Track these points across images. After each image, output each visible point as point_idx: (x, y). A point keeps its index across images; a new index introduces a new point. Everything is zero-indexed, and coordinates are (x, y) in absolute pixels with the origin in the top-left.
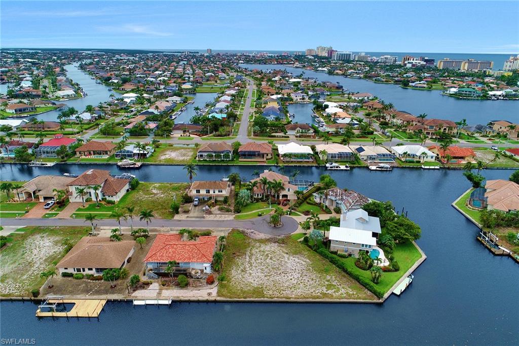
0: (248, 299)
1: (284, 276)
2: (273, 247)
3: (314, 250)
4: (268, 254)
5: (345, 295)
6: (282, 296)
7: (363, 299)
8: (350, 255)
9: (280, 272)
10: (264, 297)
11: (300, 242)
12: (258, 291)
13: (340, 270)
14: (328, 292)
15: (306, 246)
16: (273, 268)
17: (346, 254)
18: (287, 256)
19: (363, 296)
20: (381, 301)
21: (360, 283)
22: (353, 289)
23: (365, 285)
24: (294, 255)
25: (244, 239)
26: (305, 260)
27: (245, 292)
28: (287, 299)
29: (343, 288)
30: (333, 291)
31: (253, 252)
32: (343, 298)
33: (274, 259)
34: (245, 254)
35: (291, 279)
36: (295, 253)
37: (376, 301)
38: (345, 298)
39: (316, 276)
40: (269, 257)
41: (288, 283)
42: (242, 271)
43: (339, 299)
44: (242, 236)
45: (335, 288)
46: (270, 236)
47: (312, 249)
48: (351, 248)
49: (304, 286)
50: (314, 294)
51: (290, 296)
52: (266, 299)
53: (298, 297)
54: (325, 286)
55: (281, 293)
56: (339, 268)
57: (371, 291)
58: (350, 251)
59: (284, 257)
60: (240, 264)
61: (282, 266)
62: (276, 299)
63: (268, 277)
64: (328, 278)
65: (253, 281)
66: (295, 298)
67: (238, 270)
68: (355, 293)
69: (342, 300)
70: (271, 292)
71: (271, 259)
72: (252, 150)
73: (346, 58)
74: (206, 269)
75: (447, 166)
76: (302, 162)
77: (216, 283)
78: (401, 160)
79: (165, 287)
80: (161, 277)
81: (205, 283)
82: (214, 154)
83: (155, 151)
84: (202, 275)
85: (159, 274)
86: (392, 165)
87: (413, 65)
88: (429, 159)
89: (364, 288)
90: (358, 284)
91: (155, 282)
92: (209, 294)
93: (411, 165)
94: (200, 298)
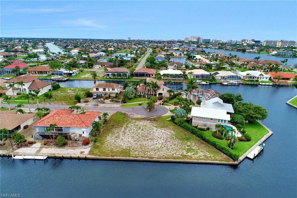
0: (115, 158)
1: (151, 142)
2: (147, 123)
3: (178, 125)
4: (141, 127)
5: (203, 157)
6: (146, 156)
7: (220, 161)
8: (208, 129)
9: (147, 139)
10: (129, 156)
11: (168, 120)
12: (126, 152)
13: (199, 139)
14: (188, 154)
15: (172, 123)
16: (142, 136)
17: (205, 128)
18: (156, 128)
19: (220, 158)
20: (236, 163)
21: (216, 148)
22: (210, 152)
23: (221, 150)
24: (162, 128)
25: (124, 118)
26: (170, 131)
27: (114, 151)
28: (150, 158)
29: (202, 152)
30: (192, 153)
31: (129, 125)
32: (201, 160)
33: (145, 130)
34: (122, 126)
35: (156, 144)
36: (163, 127)
37: (231, 162)
38: (203, 159)
39: (178, 143)
40: (141, 129)
41: (153, 147)
42: (116, 137)
43: (198, 160)
44: (123, 116)
45: (194, 152)
46: (145, 117)
47: (177, 124)
48: (209, 124)
49: (167, 149)
50: (175, 155)
51: (153, 156)
52: (131, 158)
53: (160, 157)
54: (185, 149)
55: (146, 154)
56: (199, 137)
57: (226, 154)
58: (208, 126)
59: (153, 129)
60: (115, 133)
61: (150, 135)
62: (140, 158)
63: (137, 142)
64: (189, 144)
65: (123, 145)
66: (157, 158)
67: (113, 136)
68: (212, 156)
69: (200, 161)
70: (136, 153)
71: (142, 130)
72: (142, 72)
73: (207, 41)
74: (83, 133)
75: (277, 84)
76: (175, 80)
77: (91, 145)
78: (245, 80)
79: (46, 146)
80: (45, 139)
81: (81, 144)
82: (116, 74)
83: (79, 73)
84: (79, 138)
85: (44, 137)
86: (239, 83)
87: (248, 44)
88: (265, 80)
89: (220, 152)
90: (215, 149)
91: (39, 142)
92: (82, 153)
93: (252, 83)
94: (73, 156)
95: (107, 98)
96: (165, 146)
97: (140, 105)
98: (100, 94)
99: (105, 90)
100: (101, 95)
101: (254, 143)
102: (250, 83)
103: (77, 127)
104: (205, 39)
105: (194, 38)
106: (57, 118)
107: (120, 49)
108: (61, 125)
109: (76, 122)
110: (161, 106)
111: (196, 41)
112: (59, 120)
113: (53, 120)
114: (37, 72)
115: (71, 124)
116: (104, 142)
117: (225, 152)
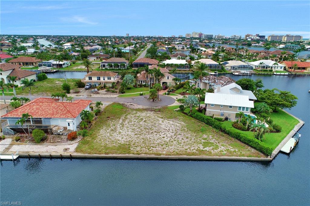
0: (110, 155)
1: (156, 135)
2: (150, 114)
3: (189, 116)
4: (143, 118)
5: (225, 152)
6: (151, 152)
7: (248, 157)
8: (226, 119)
9: (152, 131)
10: (129, 153)
11: (176, 111)
12: (126, 147)
13: (217, 131)
14: (206, 149)
15: (181, 113)
16: (145, 128)
17: (223, 118)
18: (162, 120)
19: (248, 153)
20: (269, 158)
21: (241, 141)
22: (234, 146)
23: (247, 142)
24: (169, 120)
25: (123, 109)
26: (180, 122)
27: (109, 148)
28: (157, 155)
29: (223, 145)
30: (211, 148)
31: (128, 116)
32: (222, 156)
33: (148, 122)
34: (120, 118)
35: (164, 137)
36: (170, 118)
37: (263, 158)
38: (225, 155)
39: (191, 135)
40: (143, 121)
41: (160, 141)
42: (112, 130)
43: (219, 156)
44: (121, 107)
45: (213, 146)
46: (148, 107)
47: (187, 115)
48: (227, 112)
49: (178, 143)
50: (188, 151)
51: (161, 153)
52: (131, 155)
53: (169, 153)
54: (201, 143)
55: (151, 149)
56: (216, 128)
57: (255, 148)
58: (226, 115)
59: (159, 120)
60: (111, 125)
61: (155, 127)
62: (143, 156)
63: (139, 136)
64: (205, 136)
65: (120, 139)
66: (166, 155)
67: (108, 129)
68: (237, 150)
69: (222, 157)
70: (138, 149)
71: (145, 121)
72: (143, 62)
73: (210, 37)
74: (69, 125)
75: (294, 73)
76: (180, 70)
77: (78, 140)
78: (257, 70)
79: (18, 142)
80: (18, 133)
81: (65, 140)
82: (113, 64)
83: (71, 65)
84: (64, 132)
85: (16, 131)
86: (251, 73)
87: (252, 39)
88: (279, 69)
89: (246, 146)
90: (239, 142)
91: (9, 138)
92: (66, 150)
93: (266, 73)
94: (53, 154)
95: (102, 88)
96: (176, 139)
97: (141, 95)
98: (93, 84)
99: (100, 80)
100: (95, 85)
101: (285, 134)
102: (263, 73)
103: (60, 118)
104: (208, 35)
105: (196, 34)
106: (34, 107)
107: (118, 44)
108: (39, 115)
109: (60, 111)
110: (167, 96)
111: (198, 37)
112: (37, 109)
113: (29, 109)
114: (22, 64)
115: (53, 114)
116: (97, 137)
117: (253, 145)
